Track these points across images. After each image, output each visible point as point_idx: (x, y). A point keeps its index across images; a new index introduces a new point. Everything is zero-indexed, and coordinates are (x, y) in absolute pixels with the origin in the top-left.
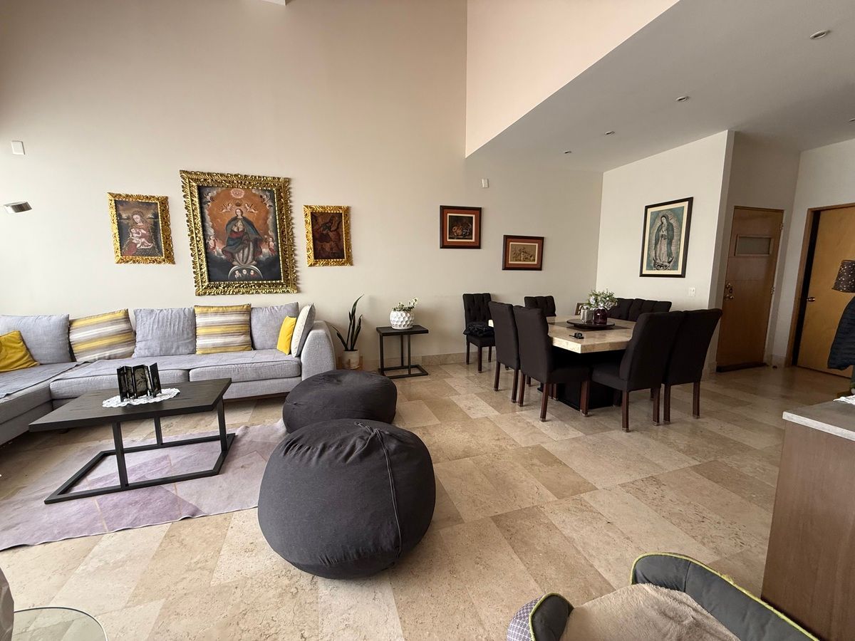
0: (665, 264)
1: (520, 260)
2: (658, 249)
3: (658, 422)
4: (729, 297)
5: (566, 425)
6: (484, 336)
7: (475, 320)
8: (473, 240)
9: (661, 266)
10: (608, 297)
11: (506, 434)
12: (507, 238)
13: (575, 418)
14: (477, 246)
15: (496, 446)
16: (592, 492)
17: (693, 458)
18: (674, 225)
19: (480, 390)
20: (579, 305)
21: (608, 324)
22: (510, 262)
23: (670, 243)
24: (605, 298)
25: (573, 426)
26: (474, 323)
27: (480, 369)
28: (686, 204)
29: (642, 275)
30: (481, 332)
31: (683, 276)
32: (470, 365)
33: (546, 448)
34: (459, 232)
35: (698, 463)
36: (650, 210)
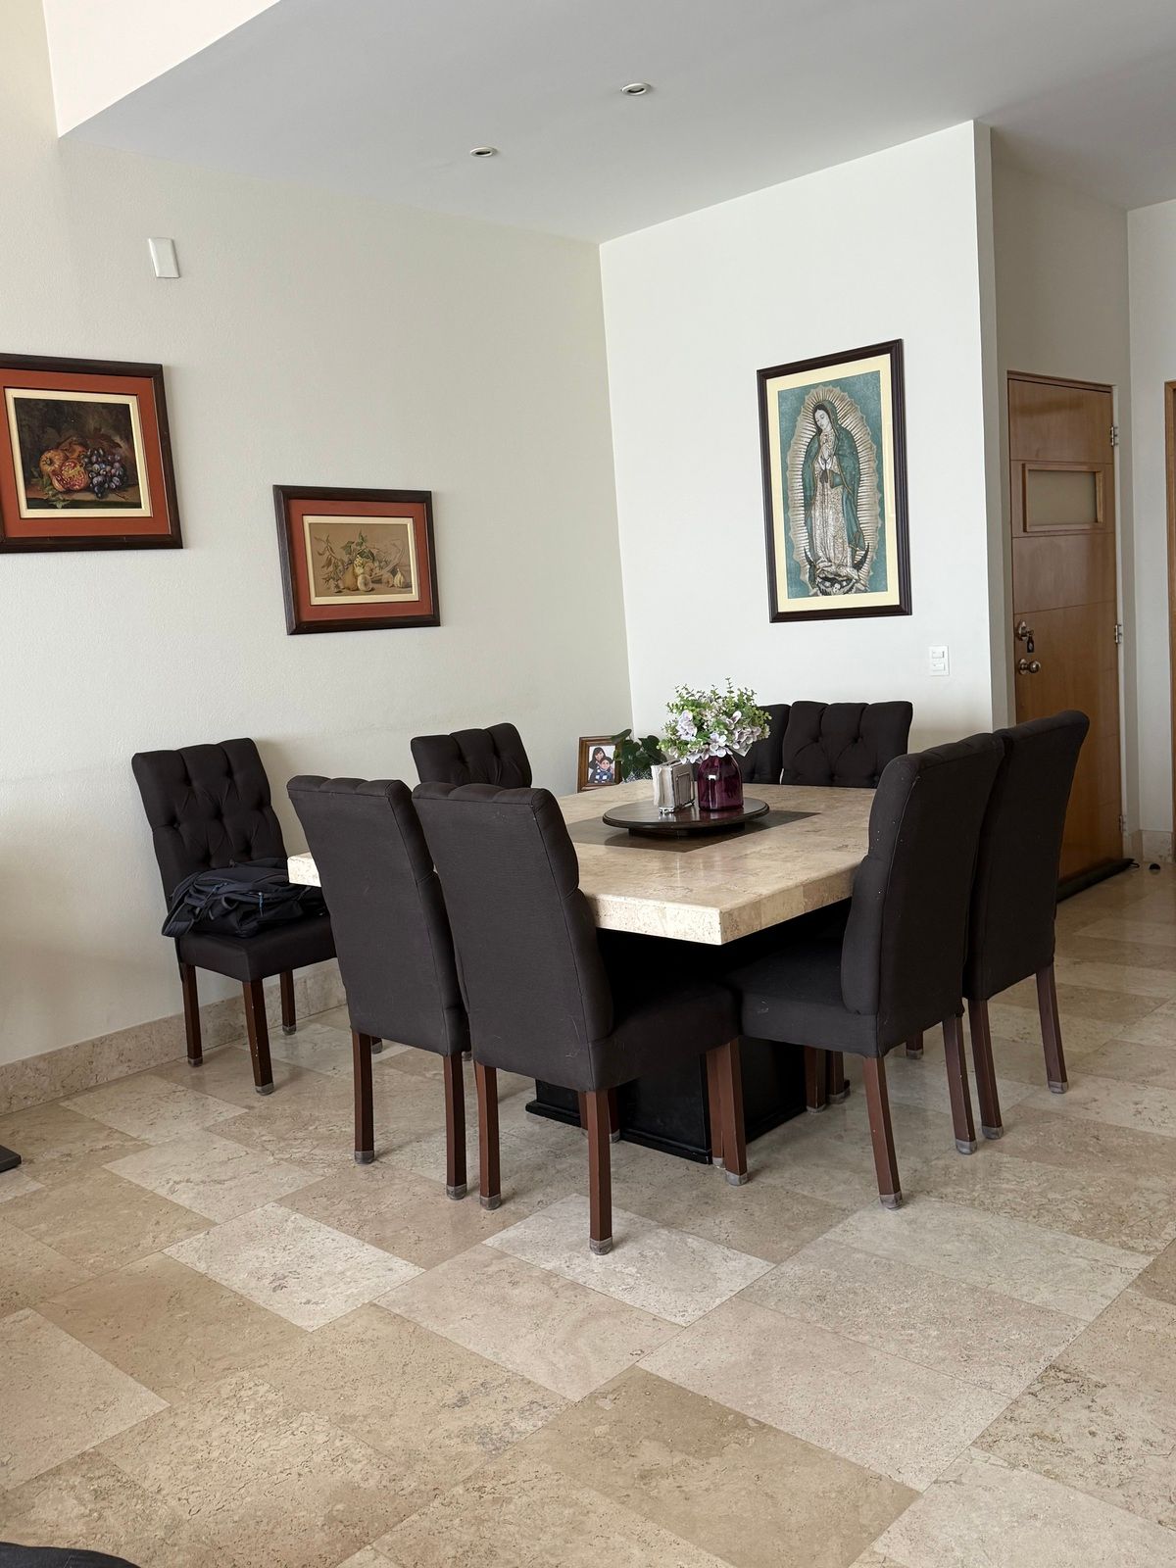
0: (844, 571)
1: (355, 590)
2: (818, 523)
3: (972, 1138)
4: (1028, 668)
5: (693, 1242)
6: (265, 928)
7: (205, 862)
8: (145, 510)
9: (832, 581)
10: (737, 707)
11: (487, 1365)
12: (291, 500)
13: (708, 1202)
14: (166, 536)
15: (465, 1435)
16: (906, 1517)
17: (1123, 1246)
18: (858, 434)
19: (292, 1179)
20: (584, 744)
21: (747, 809)
22: (316, 601)
23: (851, 502)
24: (729, 715)
25: (717, 1241)
26: (203, 877)
27: (264, 1077)
28: (883, 363)
29: (778, 617)
30: (247, 911)
31: (903, 609)
32: (208, 1071)
33: (666, 1375)
34: (74, 473)
35: (1145, 1261)
36: (774, 385)
